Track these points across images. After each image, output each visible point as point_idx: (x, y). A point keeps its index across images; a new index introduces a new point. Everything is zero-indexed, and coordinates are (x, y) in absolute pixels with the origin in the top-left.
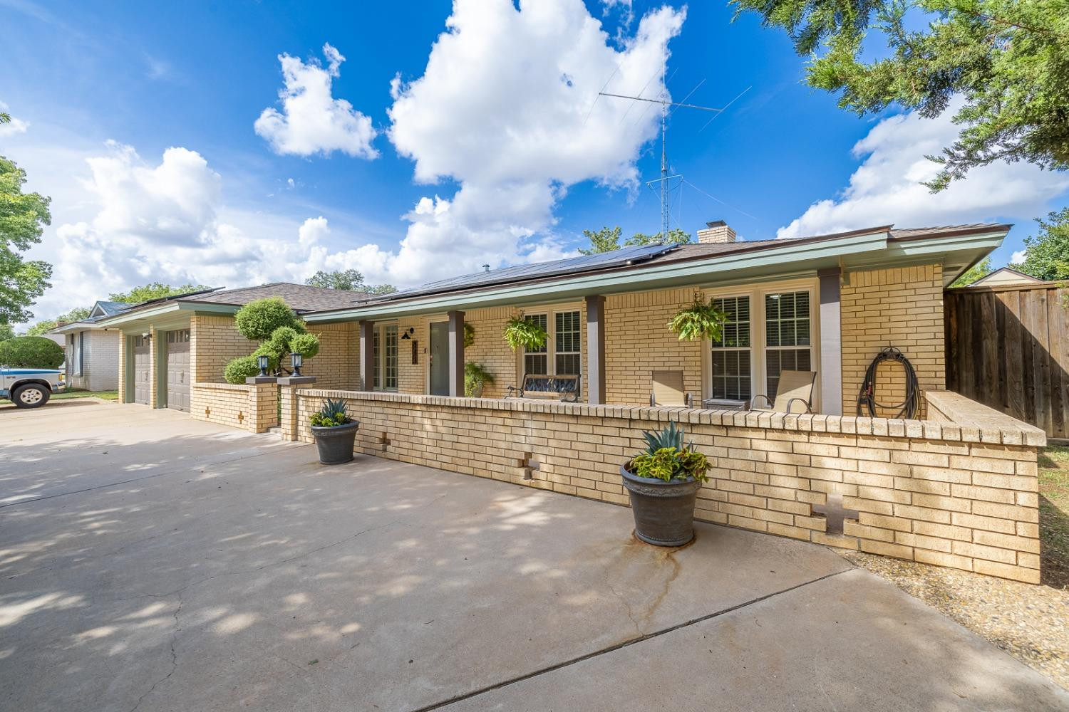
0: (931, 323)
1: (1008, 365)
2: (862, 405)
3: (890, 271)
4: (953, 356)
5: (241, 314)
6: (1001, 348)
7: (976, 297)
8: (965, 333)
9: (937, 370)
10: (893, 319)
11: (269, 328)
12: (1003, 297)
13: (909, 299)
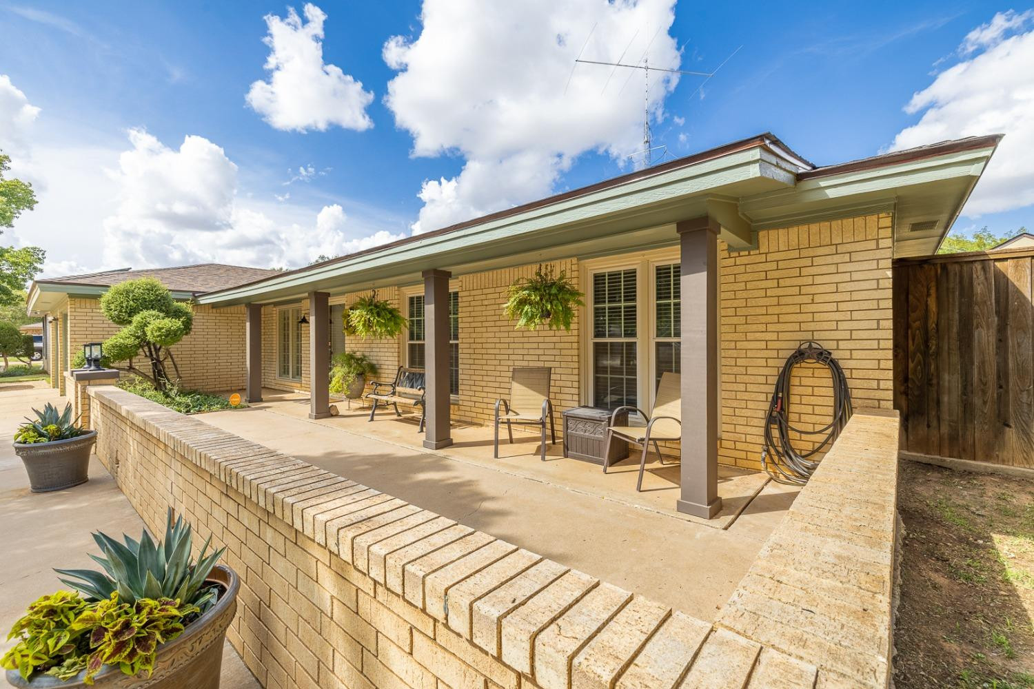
0: (874, 305)
1: (1011, 365)
2: (772, 426)
3: (814, 228)
4: (931, 351)
5: (107, 295)
6: (1002, 341)
7: (965, 268)
8: (948, 319)
9: (882, 377)
10: (818, 299)
11: (132, 312)
12: (1008, 268)
13: (842, 268)
